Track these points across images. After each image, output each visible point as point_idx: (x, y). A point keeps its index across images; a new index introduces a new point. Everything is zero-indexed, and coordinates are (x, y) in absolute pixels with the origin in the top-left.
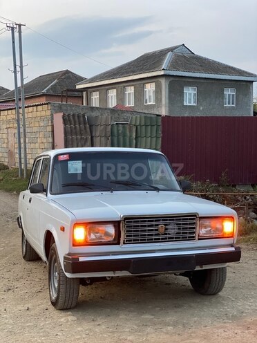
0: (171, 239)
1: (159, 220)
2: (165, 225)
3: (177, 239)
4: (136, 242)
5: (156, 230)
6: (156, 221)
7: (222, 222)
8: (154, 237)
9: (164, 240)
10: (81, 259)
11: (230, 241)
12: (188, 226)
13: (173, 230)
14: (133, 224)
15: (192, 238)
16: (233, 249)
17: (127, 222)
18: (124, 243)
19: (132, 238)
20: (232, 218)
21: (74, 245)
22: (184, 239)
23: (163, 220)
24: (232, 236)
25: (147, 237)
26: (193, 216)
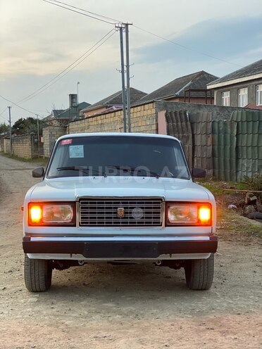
0: (133, 224)
1: (119, 203)
2: (125, 208)
3: (140, 224)
4: (93, 224)
5: (114, 213)
6: (114, 203)
7: (199, 208)
8: (113, 220)
9: (125, 224)
10: (33, 239)
11: (207, 230)
12: (152, 210)
13: (138, 214)
14: (89, 205)
15: (158, 224)
16: (207, 238)
17: (82, 203)
18: (80, 226)
19: (89, 220)
20: (208, 205)
21: (30, 225)
22: (148, 224)
23: (123, 203)
24: (209, 224)
25: (105, 220)
26: (157, 200)
